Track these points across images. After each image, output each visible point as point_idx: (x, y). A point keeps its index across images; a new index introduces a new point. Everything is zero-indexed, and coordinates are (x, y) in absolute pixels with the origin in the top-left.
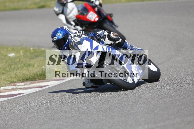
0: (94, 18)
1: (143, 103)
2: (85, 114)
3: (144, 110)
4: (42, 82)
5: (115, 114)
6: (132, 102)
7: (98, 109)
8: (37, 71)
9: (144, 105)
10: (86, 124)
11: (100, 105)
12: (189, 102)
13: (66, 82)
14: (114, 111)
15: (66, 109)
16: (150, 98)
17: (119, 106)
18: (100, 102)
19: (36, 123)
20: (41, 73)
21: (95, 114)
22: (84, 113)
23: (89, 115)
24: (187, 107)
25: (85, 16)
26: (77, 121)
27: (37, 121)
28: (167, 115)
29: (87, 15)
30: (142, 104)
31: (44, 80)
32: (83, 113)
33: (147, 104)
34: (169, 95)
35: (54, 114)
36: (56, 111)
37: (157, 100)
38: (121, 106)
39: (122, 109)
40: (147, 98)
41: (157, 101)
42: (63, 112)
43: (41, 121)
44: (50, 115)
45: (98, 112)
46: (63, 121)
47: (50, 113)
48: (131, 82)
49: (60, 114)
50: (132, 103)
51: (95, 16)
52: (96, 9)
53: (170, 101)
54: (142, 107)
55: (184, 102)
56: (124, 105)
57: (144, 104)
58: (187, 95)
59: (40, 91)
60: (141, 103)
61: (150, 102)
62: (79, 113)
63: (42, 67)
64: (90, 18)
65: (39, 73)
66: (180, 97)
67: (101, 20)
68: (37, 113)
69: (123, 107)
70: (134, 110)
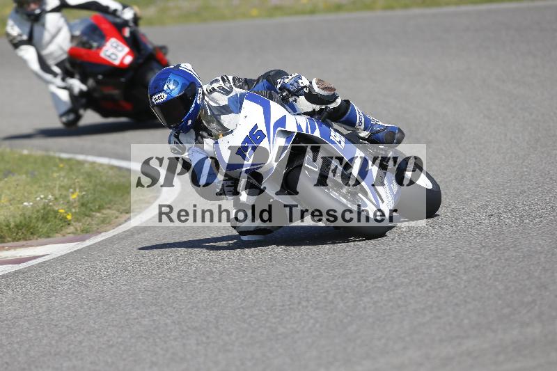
0: (121, 55)
1: (312, 305)
2: (145, 338)
3: (318, 325)
4: (23, 246)
5: (233, 337)
6: (281, 304)
7: (183, 323)
8: (9, 214)
9: (317, 311)
10: (151, 367)
11: (191, 314)
12: (446, 302)
13: (91, 245)
14: (230, 330)
15: (93, 325)
16: (332, 292)
17: (244, 314)
18: (190, 306)
19: (6, 366)
20: (21, 222)
21: (175, 339)
22: (144, 335)
23: (158, 340)
24: (440, 318)
25: (94, 50)
26: (124, 360)
27: (7, 360)
28: (383, 341)
29: (100, 48)
30: (311, 310)
31: (29, 242)
32: (142, 337)
33: (326, 310)
34: (388, 281)
35: (57, 338)
36: (64, 329)
37: (352, 298)
38: (251, 316)
39: (253, 323)
40: (324, 292)
41: (352, 301)
42: (84, 332)
43: (20, 359)
44: (44, 342)
45: (183, 334)
46: (82, 359)
47: (46, 336)
49: (75, 337)
50: (283, 306)
51: (123, 50)
52: (127, 32)
53: (390, 300)
54: (311, 317)
55: (430, 303)
56: (257, 312)
57: (317, 308)
58: (439, 282)
59: (16, 273)
60: (307, 307)
61: (332, 302)
62: (129, 336)
63: (22, 203)
64: (109, 56)
65: (15, 222)
66: (420, 289)
67: (141, 61)
68: (10, 336)
69: (256, 319)
70: (289, 326)
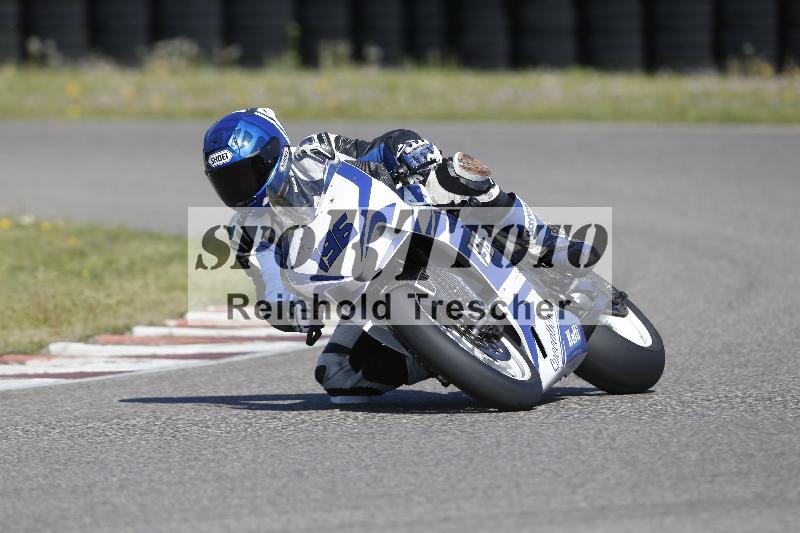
48: (523, 375)
